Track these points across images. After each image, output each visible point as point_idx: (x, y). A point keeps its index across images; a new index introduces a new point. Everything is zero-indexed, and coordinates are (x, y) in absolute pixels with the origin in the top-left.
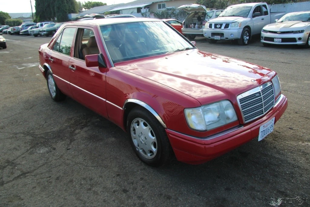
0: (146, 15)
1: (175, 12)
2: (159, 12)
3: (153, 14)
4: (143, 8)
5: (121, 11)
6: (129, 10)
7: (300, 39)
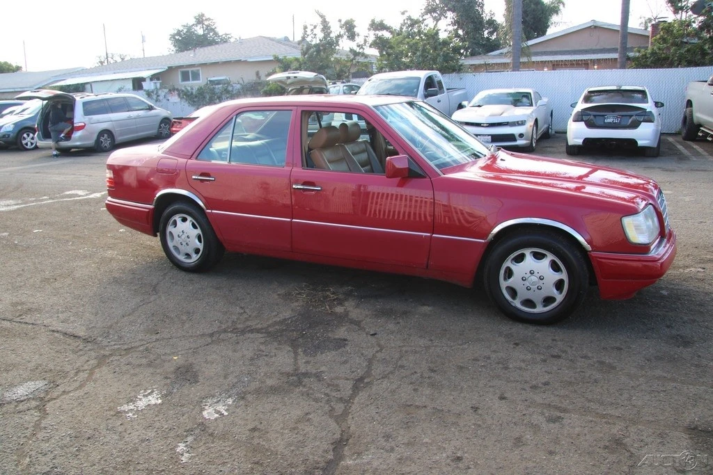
0: (158, 96)
1: (230, 88)
2: (192, 89)
3: (176, 92)
4: (148, 80)
5: (88, 87)
6: (110, 84)
7: (521, 135)
